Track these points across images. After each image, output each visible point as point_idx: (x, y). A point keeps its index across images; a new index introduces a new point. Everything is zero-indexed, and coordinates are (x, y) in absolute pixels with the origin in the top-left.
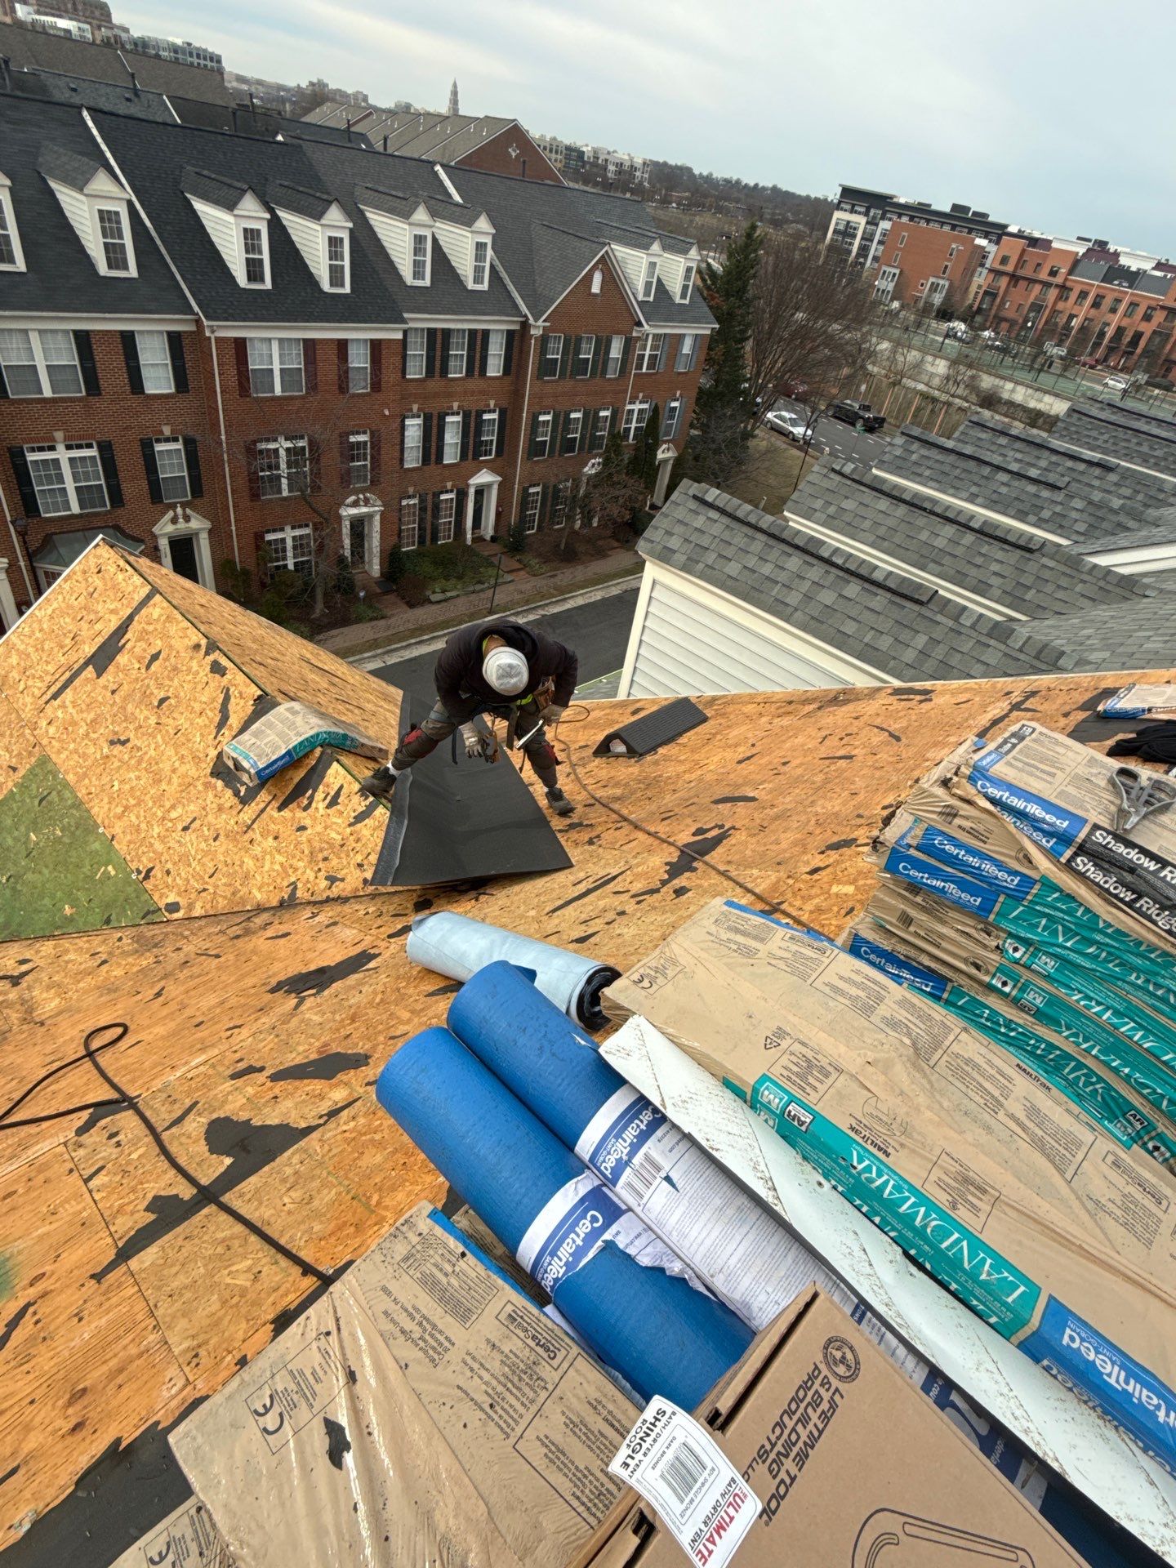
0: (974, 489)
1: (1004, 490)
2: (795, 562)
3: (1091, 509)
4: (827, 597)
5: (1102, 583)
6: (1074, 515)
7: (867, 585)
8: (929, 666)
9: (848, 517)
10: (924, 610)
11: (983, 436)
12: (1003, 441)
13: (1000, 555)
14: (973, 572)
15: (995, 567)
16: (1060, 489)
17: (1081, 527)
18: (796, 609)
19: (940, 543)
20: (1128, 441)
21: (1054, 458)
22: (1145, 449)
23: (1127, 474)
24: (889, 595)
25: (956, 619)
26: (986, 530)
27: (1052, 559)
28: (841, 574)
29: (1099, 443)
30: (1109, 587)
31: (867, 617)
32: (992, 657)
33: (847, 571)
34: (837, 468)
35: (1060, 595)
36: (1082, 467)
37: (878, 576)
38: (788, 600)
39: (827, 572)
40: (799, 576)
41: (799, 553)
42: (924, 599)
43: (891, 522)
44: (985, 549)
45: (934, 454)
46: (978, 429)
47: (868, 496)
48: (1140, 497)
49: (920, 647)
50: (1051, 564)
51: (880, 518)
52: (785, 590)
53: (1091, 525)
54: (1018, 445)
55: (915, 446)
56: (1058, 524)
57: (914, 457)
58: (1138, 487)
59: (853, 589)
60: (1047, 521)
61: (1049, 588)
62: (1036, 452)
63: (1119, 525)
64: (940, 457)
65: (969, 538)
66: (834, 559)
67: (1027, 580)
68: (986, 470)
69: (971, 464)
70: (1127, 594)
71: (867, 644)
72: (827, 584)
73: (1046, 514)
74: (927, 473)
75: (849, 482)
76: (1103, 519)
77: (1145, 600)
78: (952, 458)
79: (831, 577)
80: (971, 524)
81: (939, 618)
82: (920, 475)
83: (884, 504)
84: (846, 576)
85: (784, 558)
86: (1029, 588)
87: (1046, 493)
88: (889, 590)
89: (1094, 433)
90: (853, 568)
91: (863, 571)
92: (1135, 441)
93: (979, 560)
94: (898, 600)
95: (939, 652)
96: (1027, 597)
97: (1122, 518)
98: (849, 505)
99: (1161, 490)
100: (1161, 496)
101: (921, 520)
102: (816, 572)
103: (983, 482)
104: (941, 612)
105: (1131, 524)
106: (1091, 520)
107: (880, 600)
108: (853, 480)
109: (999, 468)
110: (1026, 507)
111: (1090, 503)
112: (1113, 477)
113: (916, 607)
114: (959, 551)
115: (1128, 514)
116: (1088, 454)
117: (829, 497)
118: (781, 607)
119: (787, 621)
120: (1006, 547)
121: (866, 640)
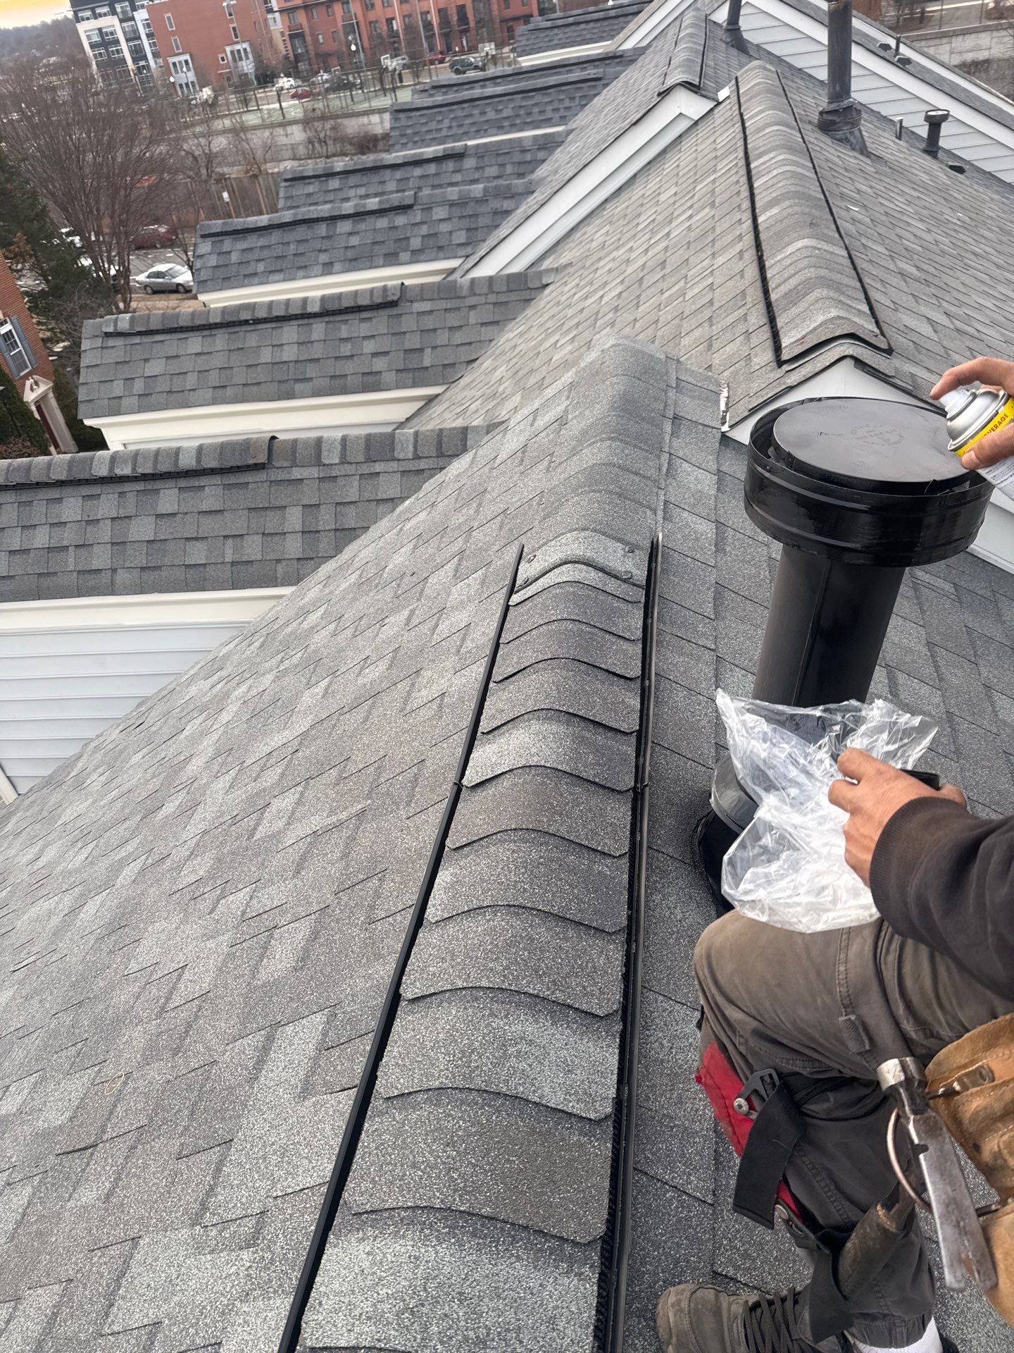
0: (323, 258)
1: (354, 241)
2: (72, 507)
3: (457, 212)
4: (143, 529)
5: (492, 298)
6: (444, 227)
7: (183, 483)
8: (324, 544)
9: (163, 385)
10: (274, 475)
11: (311, 189)
12: (334, 183)
13: (365, 329)
14: (349, 368)
15: (369, 347)
16: (410, 207)
17: (461, 237)
18: (114, 571)
19: (289, 354)
20: (471, 115)
21: (398, 174)
22: (491, 115)
23: (481, 152)
24: (217, 480)
25: (319, 463)
26: (330, 307)
27: (423, 300)
28: (140, 486)
29: (444, 133)
30: (502, 298)
31: (209, 526)
32: (388, 487)
33: (145, 477)
34: (111, 329)
35: (458, 338)
36: (432, 168)
37: (187, 462)
38: (96, 564)
39: (121, 494)
40: (89, 522)
41: (67, 491)
42: (262, 458)
43: (218, 361)
44: (344, 332)
45: (253, 241)
46: (300, 184)
47: (171, 344)
48: (509, 169)
49: (298, 527)
50: (426, 306)
51: (202, 363)
52: (81, 551)
53: (469, 230)
54: (353, 180)
55: (227, 244)
56: (435, 247)
57: (234, 257)
58: (500, 160)
59: (168, 498)
60: (421, 251)
61: (442, 337)
62: (375, 178)
63: (496, 213)
64: (262, 242)
65: (318, 329)
66: (118, 472)
67: (413, 341)
68: (322, 229)
69: (301, 232)
70: (526, 295)
71: (233, 563)
72: (131, 511)
73: (416, 243)
74: (261, 267)
75: (137, 340)
76: (476, 216)
77: (547, 291)
78: (275, 237)
79: (131, 499)
80: (309, 310)
81: (297, 473)
82: (256, 274)
83: (195, 343)
84: (149, 486)
85: (55, 508)
86: (421, 350)
87: (400, 220)
88: (212, 472)
89: (433, 125)
90: (148, 469)
91: (164, 467)
92: (476, 112)
93: (346, 349)
94: (232, 479)
95: (326, 519)
96: (427, 363)
97: (495, 204)
98: (155, 368)
99: (524, 151)
100: (528, 157)
101: (251, 339)
102: (107, 504)
103: (326, 244)
104: (294, 464)
105: (506, 205)
106: (466, 223)
107: (211, 494)
108: (140, 333)
109: (334, 219)
110: (391, 246)
111: (452, 204)
112: (469, 163)
113: (262, 476)
114: (317, 351)
115: (496, 196)
116: (430, 151)
117: (126, 372)
118: (92, 581)
119: (111, 591)
120: (365, 315)
121: (229, 558)
